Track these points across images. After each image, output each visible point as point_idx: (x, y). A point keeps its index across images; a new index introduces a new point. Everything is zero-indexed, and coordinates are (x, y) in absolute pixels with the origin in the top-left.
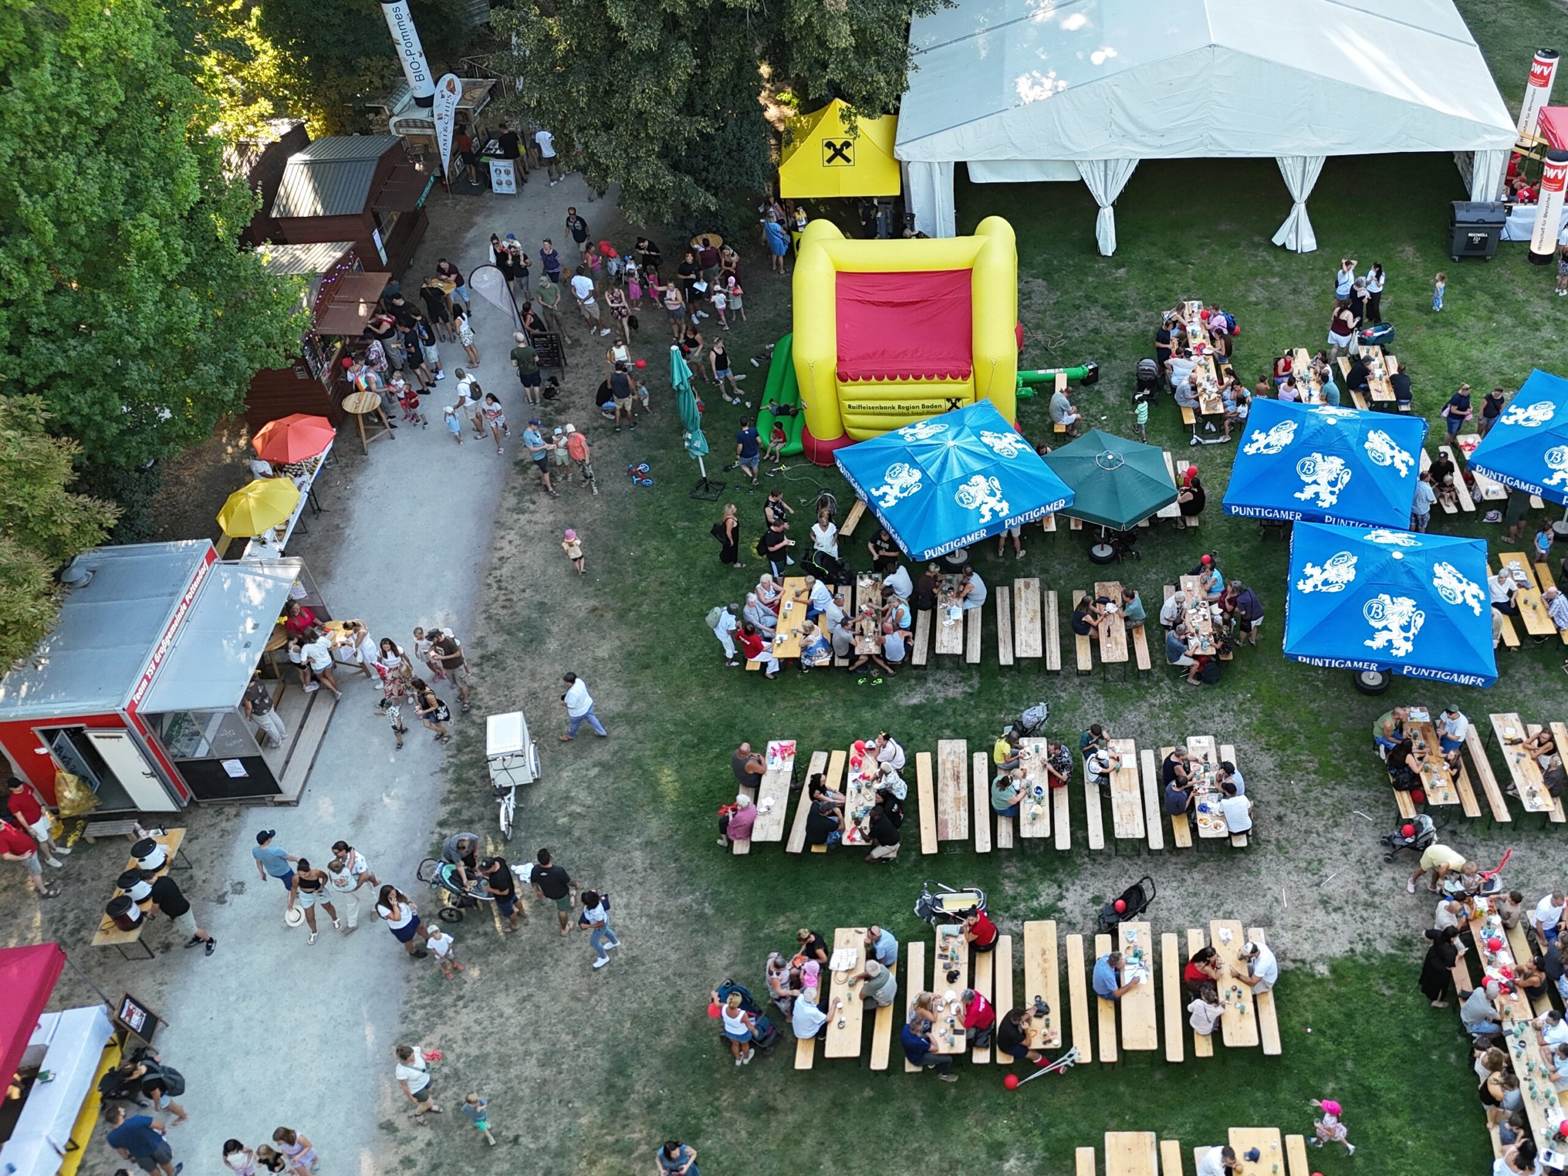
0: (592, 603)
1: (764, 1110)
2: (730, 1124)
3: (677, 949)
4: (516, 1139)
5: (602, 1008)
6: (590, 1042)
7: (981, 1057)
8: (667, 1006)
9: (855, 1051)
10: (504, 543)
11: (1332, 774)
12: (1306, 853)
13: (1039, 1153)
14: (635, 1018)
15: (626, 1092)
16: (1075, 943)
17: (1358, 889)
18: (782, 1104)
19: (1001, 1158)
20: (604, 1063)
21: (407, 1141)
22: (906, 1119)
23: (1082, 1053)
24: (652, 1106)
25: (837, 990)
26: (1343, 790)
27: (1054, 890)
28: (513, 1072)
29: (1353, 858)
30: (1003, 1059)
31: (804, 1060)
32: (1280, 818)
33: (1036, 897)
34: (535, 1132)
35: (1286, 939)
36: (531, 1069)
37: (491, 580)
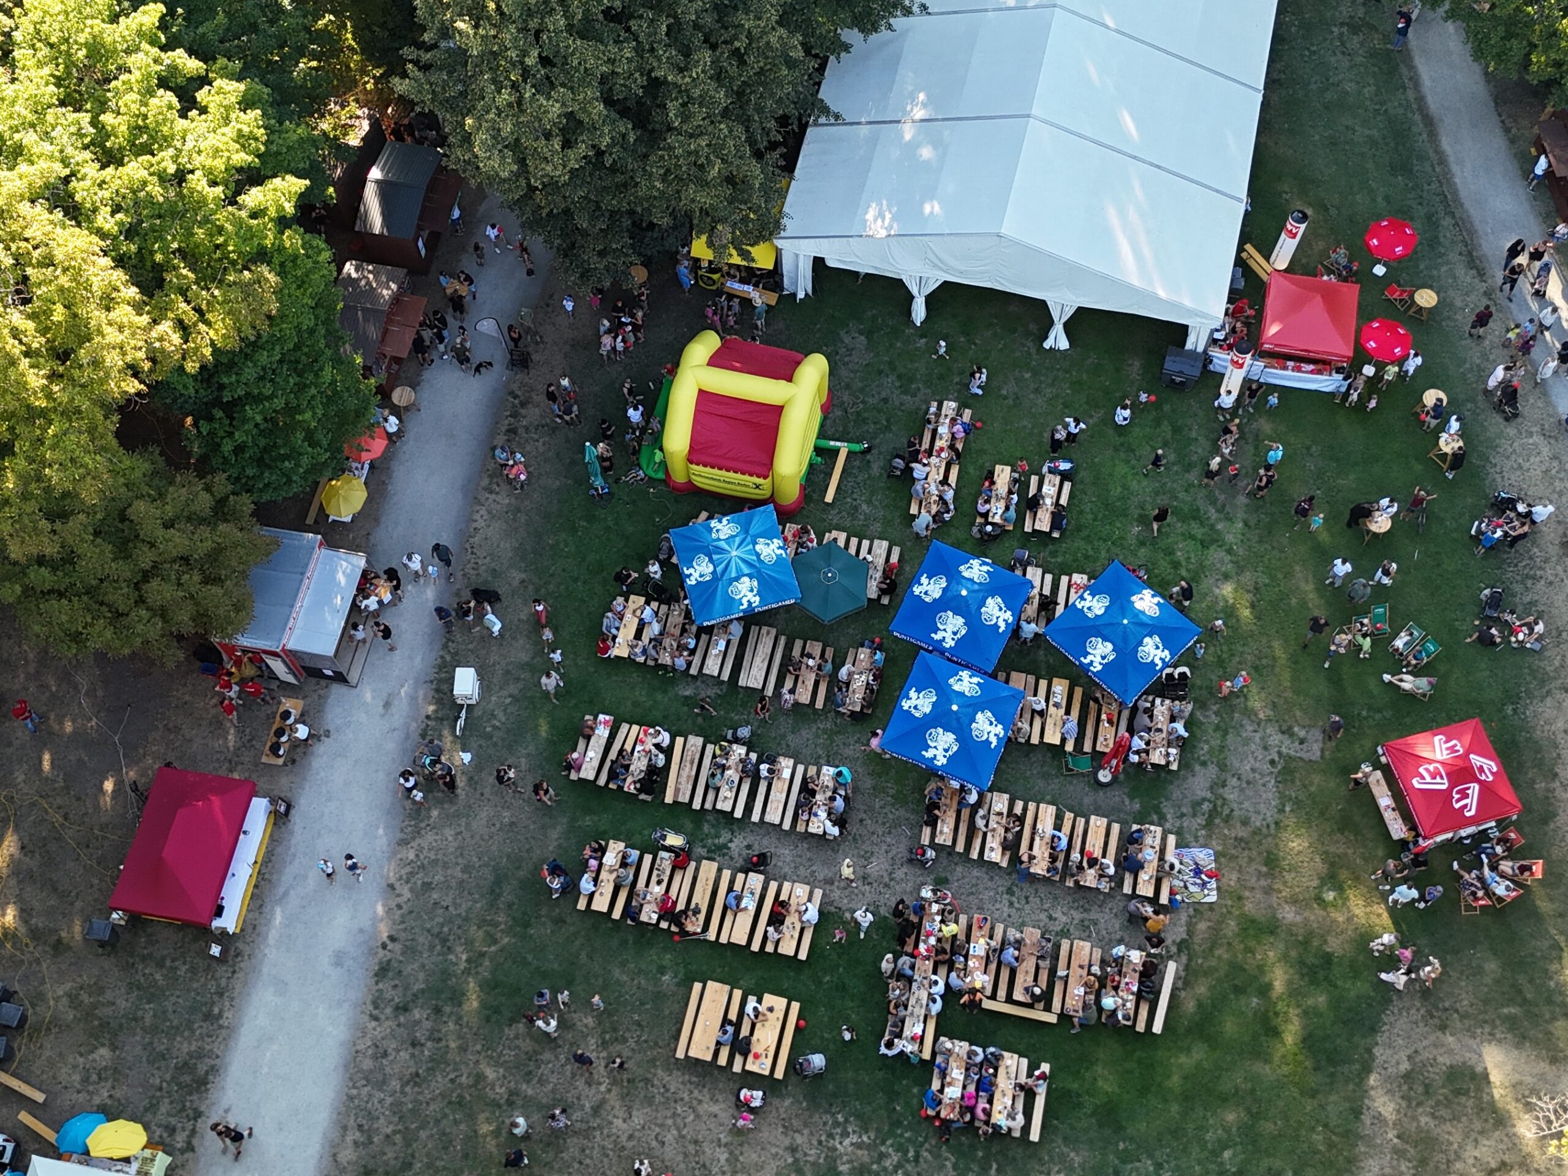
0: (523, 576)
1: (560, 921)
2: (544, 924)
3: (534, 822)
4: (447, 908)
5: (494, 848)
6: (486, 865)
7: (664, 925)
8: (524, 854)
9: (605, 909)
10: (477, 517)
11: (900, 800)
12: (867, 847)
13: (681, 976)
14: (508, 857)
15: (499, 895)
16: (727, 874)
17: (885, 874)
18: (569, 920)
19: (663, 974)
20: (491, 878)
21: (399, 895)
22: (624, 942)
23: (711, 936)
24: (510, 906)
25: (604, 875)
26: (902, 812)
27: (729, 836)
28: (449, 872)
29: (890, 855)
30: (674, 929)
31: (582, 905)
32: (861, 821)
33: (719, 837)
34: (457, 906)
35: (836, 894)
36: (457, 872)
37: (467, 546)
